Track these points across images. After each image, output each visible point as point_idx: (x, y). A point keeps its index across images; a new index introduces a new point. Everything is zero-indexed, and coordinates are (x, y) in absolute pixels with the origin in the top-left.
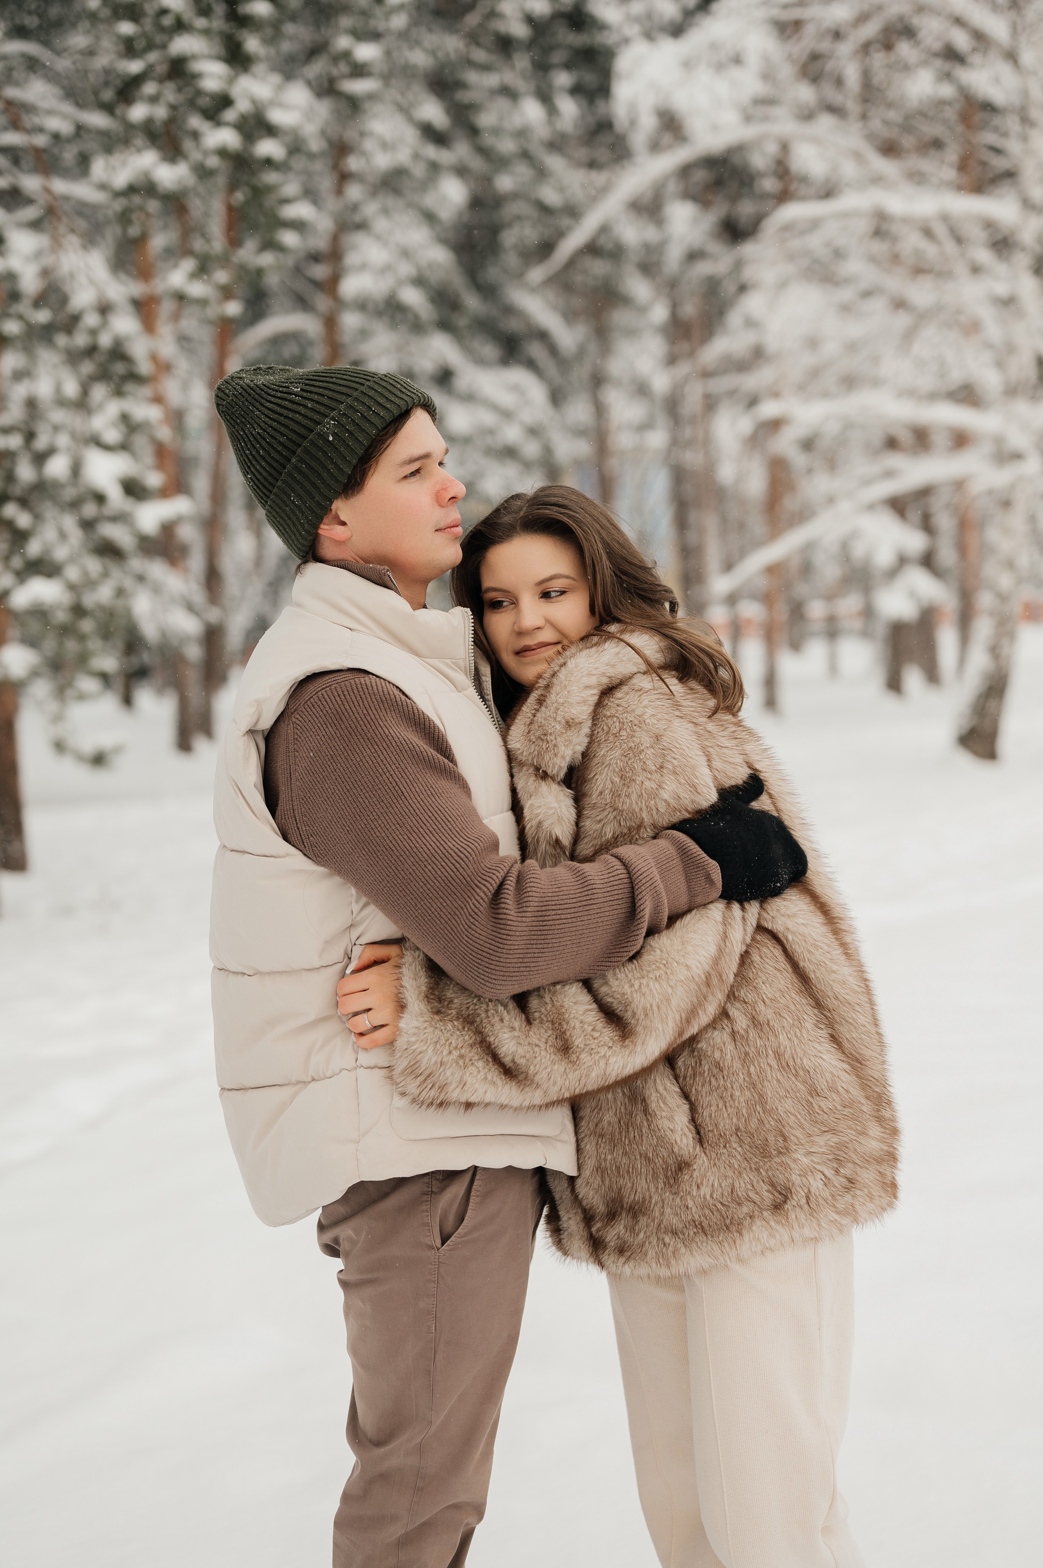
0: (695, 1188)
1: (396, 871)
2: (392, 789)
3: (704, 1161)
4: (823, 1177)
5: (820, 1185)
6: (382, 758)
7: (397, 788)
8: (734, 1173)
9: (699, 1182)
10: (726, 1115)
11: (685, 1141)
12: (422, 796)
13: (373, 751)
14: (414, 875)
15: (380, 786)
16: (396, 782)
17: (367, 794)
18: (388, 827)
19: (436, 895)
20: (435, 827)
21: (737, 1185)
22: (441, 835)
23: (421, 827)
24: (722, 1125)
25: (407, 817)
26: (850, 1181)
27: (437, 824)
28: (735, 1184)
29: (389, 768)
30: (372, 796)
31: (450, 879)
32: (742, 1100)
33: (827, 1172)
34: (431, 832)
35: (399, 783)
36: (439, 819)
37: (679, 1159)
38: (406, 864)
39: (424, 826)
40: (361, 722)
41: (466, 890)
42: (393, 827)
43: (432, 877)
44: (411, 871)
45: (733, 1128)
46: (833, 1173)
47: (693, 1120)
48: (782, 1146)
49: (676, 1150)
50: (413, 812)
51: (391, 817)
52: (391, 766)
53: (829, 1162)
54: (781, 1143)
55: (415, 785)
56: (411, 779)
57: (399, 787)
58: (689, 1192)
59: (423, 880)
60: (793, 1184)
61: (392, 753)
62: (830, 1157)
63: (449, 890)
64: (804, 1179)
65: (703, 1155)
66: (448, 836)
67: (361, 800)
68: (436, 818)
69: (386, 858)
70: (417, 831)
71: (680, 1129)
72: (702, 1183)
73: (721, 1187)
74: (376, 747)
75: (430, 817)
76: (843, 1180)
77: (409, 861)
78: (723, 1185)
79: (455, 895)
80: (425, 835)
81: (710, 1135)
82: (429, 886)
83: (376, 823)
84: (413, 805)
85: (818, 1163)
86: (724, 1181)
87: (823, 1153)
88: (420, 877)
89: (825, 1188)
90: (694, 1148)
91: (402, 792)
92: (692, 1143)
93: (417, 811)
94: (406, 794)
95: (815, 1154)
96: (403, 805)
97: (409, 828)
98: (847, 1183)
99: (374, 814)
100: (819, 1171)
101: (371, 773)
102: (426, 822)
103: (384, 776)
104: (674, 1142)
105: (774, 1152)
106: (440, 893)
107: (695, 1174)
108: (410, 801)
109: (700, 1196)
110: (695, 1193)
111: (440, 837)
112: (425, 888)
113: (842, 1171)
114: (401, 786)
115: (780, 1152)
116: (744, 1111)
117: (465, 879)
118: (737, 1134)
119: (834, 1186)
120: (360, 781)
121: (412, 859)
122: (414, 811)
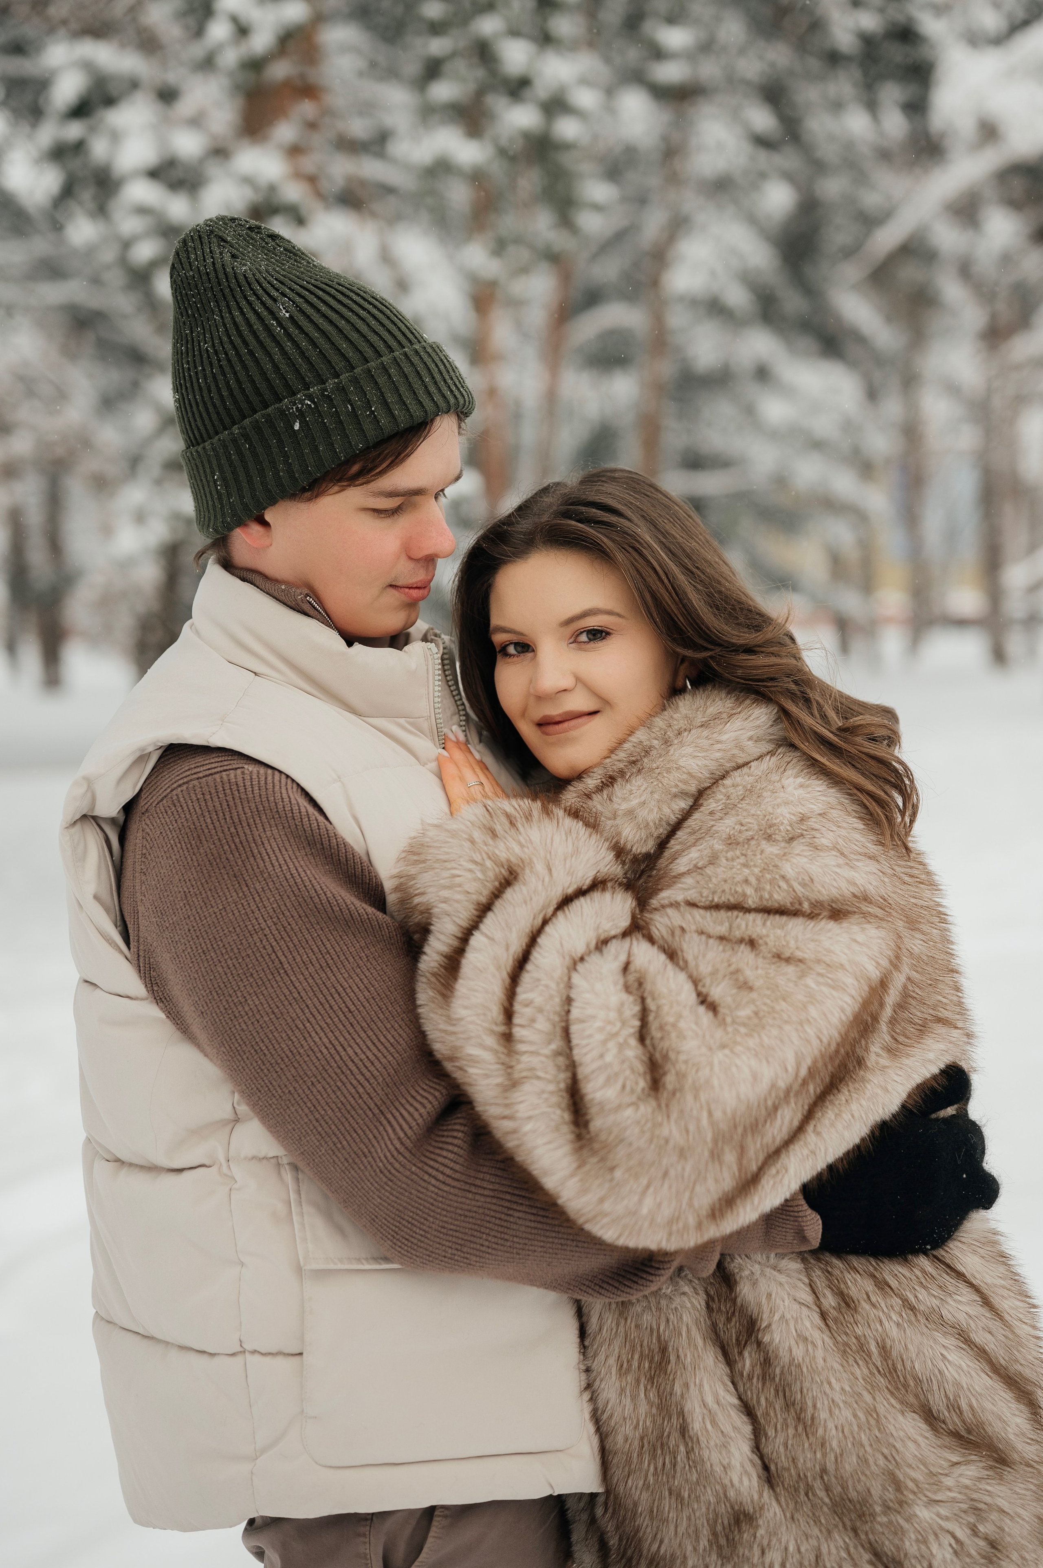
0: (757, 1551)
1: (270, 1087)
2: (267, 958)
3: (775, 1513)
4: (953, 1542)
5: (949, 1555)
6: (254, 907)
7: (273, 956)
8: (821, 1531)
9: (765, 1542)
10: (806, 1445)
11: (746, 1482)
12: (311, 969)
13: (241, 895)
14: (296, 1096)
15: (250, 952)
16: (272, 946)
17: (229, 962)
18: (258, 1017)
19: (327, 1129)
20: (329, 1020)
21: (824, 1549)
22: (337, 1033)
23: (308, 1020)
24: (802, 1461)
25: (286, 1003)
26: (993, 1544)
27: (333, 1015)
28: (822, 1548)
29: (263, 925)
30: (237, 966)
31: (349, 1107)
32: (831, 1425)
33: (959, 1534)
34: (322, 1029)
35: (277, 948)
36: (336, 1008)
37: (736, 1508)
38: (284, 1078)
39: (312, 1020)
40: (226, 847)
41: (372, 1127)
42: (266, 1019)
43: (322, 1102)
44: (291, 1089)
45: (818, 1467)
46: (969, 1532)
47: (757, 1448)
48: (892, 1497)
49: (732, 1494)
50: (296, 995)
51: (263, 1001)
52: (265, 921)
53: (962, 1515)
54: (890, 1495)
55: (301, 951)
56: (296, 941)
57: (276, 955)
58: (748, 1559)
59: (309, 1104)
60: (906, 1555)
61: (268, 899)
62: (964, 1506)
63: (347, 1125)
64: (923, 1547)
65: (774, 1504)
66: (348, 1036)
67: (220, 969)
68: (331, 1007)
69: (255, 1064)
70: (301, 1026)
71: (738, 1465)
72: (769, 1545)
73: (799, 1551)
74: (245, 889)
75: (321, 1004)
76: (982, 1543)
77: (288, 1074)
78: (803, 1549)
79: (356, 1132)
80: (313, 1034)
81: (786, 1475)
82: (318, 1116)
83: (240, 1009)
84: (297, 984)
85: (947, 1519)
86: (805, 1542)
87: (954, 1500)
88: (305, 1099)
89: (955, 1559)
90: (761, 1495)
91: (281, 963)
92: (756, 1485)
93: (303, 994)
94: (286, 966)
95: (941, 1504)
96: (281, 984)
97: (289, 1020)
98: (988, 1549)
99: (239, 994)
100: (948, 1531)
101: (238, 929)
102: (316, 1013)
103: (255, 937)
104: (729, 1484)
105: (878, 1509)
106: (333, 1127)
107: (761, 1532)
108: (293, 978)
109: (763, 1563)
110: (755, 1560)
111: (336, 1038)
112: (311, 1117)
113: (981, 1528)
114: (280, 954)
115: (889, 1508)
116: (835, 1444)
117: (370, 1110)
118: (822, 1477)
119: (969, 1555)
120: (221, 940)
121: (293, 1071)
122: (299, 993)
